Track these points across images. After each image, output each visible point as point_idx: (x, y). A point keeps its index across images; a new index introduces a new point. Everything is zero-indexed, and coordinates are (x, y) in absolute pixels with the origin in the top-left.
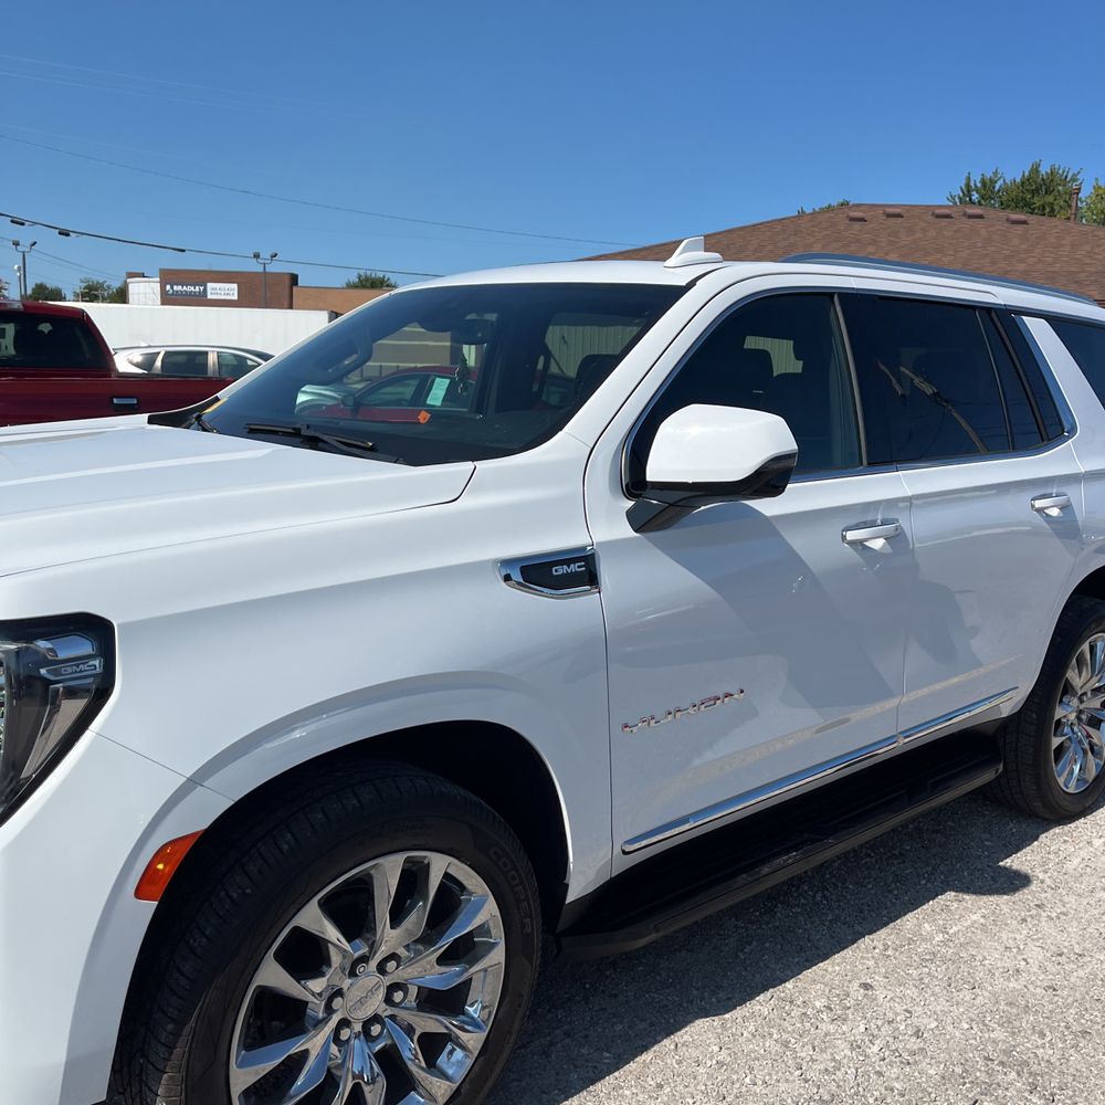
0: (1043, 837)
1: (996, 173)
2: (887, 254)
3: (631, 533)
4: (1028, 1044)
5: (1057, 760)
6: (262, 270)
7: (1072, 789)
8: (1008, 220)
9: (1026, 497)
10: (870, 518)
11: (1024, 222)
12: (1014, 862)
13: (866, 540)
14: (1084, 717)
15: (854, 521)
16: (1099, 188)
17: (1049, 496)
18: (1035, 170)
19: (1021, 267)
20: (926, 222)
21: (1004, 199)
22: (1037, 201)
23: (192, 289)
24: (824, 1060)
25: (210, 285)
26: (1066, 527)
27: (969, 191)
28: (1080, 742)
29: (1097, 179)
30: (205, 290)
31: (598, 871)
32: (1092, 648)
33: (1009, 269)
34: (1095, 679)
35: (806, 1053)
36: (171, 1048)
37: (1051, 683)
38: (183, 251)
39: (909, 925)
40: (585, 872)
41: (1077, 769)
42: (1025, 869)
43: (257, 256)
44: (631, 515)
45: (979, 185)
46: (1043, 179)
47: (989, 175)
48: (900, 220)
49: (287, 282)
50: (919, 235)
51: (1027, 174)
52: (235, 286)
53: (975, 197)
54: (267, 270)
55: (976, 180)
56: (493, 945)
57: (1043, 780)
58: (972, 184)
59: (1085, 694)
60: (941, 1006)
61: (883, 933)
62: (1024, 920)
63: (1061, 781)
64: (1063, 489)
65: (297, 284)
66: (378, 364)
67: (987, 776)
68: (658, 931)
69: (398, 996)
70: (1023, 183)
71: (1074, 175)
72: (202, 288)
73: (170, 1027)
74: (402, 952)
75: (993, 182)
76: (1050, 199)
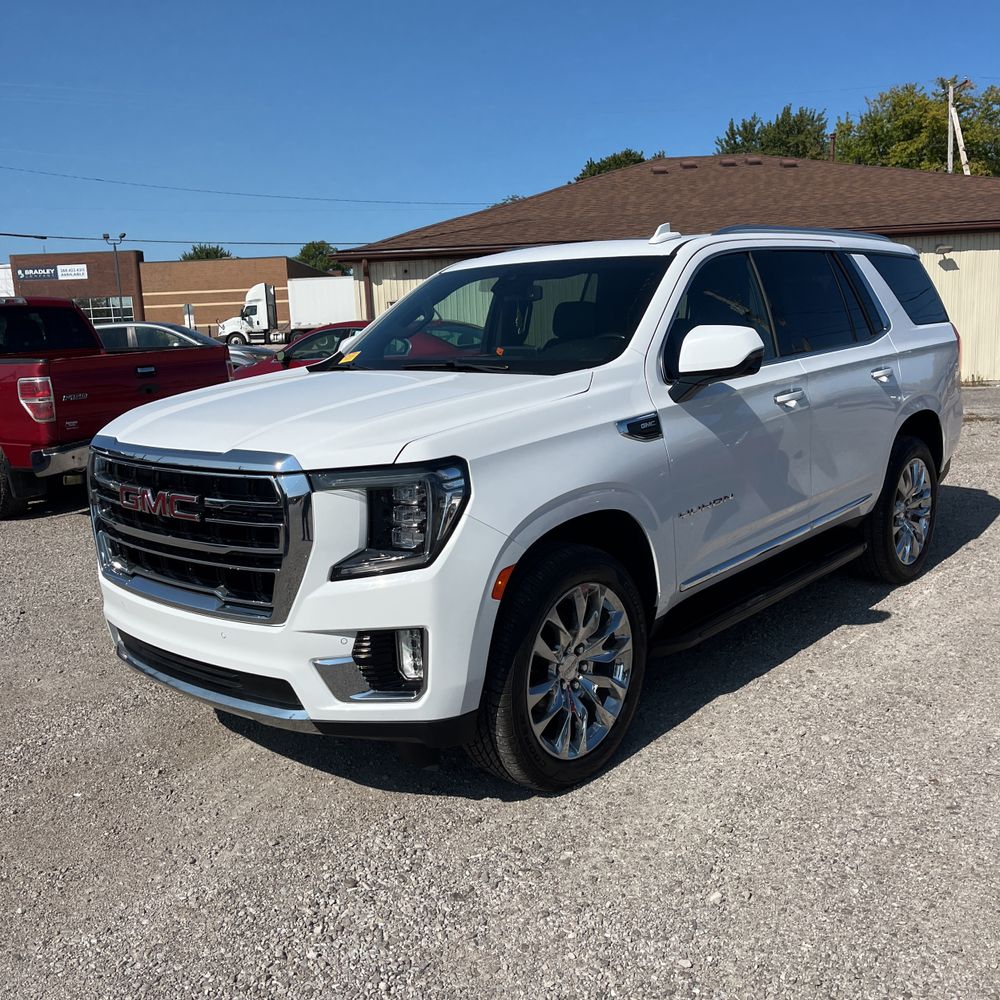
0: (892, 593)
1: (754, 118)
2: (690, 201)
3: (673, 404)
4: (909, 685)
5: (897, 543)
6: (113, 250)
7: (906, 562)
8: (781, 164)
9: (867, 370)
10: (786, 388)
11: (794, 166)
12: (878, 607)
13: (786, 401)
14: (909, 516)
15: (780, 390)
16: (842, 125)
17: (880, 369)
18: (787, 112)
19: (798, 204)
20: (716, 170)
21: (764, 140)
22: (792, 141)
23: (43, 272)
24: (798, 704)
25: (59, 267)
26: (892, 388)
27: (733, 135)
28: (908, 532)
29: (839, 117)
30: (56, 272)
31: (671, 598)
32: (912, 468)
33: (790, 205)
34: (914, 489)
35: (788, 701)
36: (504, 681)
37: (890, 493)
38: (45, 238)
39: (825, 642)
40: (666, 598)
41: (908, 548)
42: (885, 609)
43: (106, 237)
44: (671, 393)
45: (741, 129)
46: (795, 122)
47: (748, 120)
48: (695, 170)
49: (134, 260)
50: (713, 183)
51: (780, 117)
52: (85, 266)
53: (739, 139)
54: (117, 250)
55: (738, 125)
56: (628, 639)
57: (890, 556)
58: (735, 128)
59: (908, 500)
60: (856, 674)
61: (811, 648)
62: (892, 633)
63: (900, 556)
64: (887, 365)
65: (142, 260)
66: (207, 325)
67: (859, 551)
68: (700, 636)
69: (585, 668)
70: (778, 125)
71: (819, 115)
72: (52, 271)
73: (503, 670)
74: (585, 642)
75: (753, 126)
76: (802, 137)
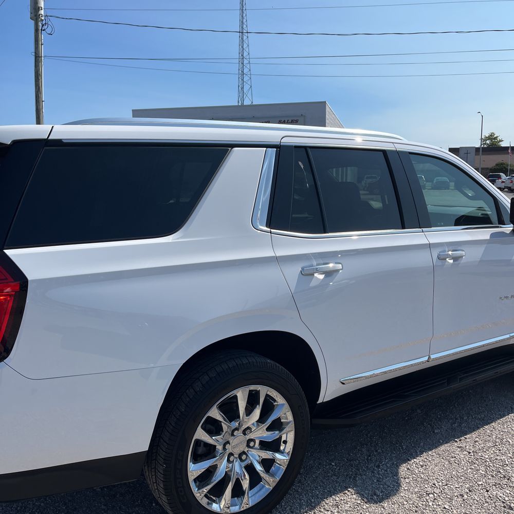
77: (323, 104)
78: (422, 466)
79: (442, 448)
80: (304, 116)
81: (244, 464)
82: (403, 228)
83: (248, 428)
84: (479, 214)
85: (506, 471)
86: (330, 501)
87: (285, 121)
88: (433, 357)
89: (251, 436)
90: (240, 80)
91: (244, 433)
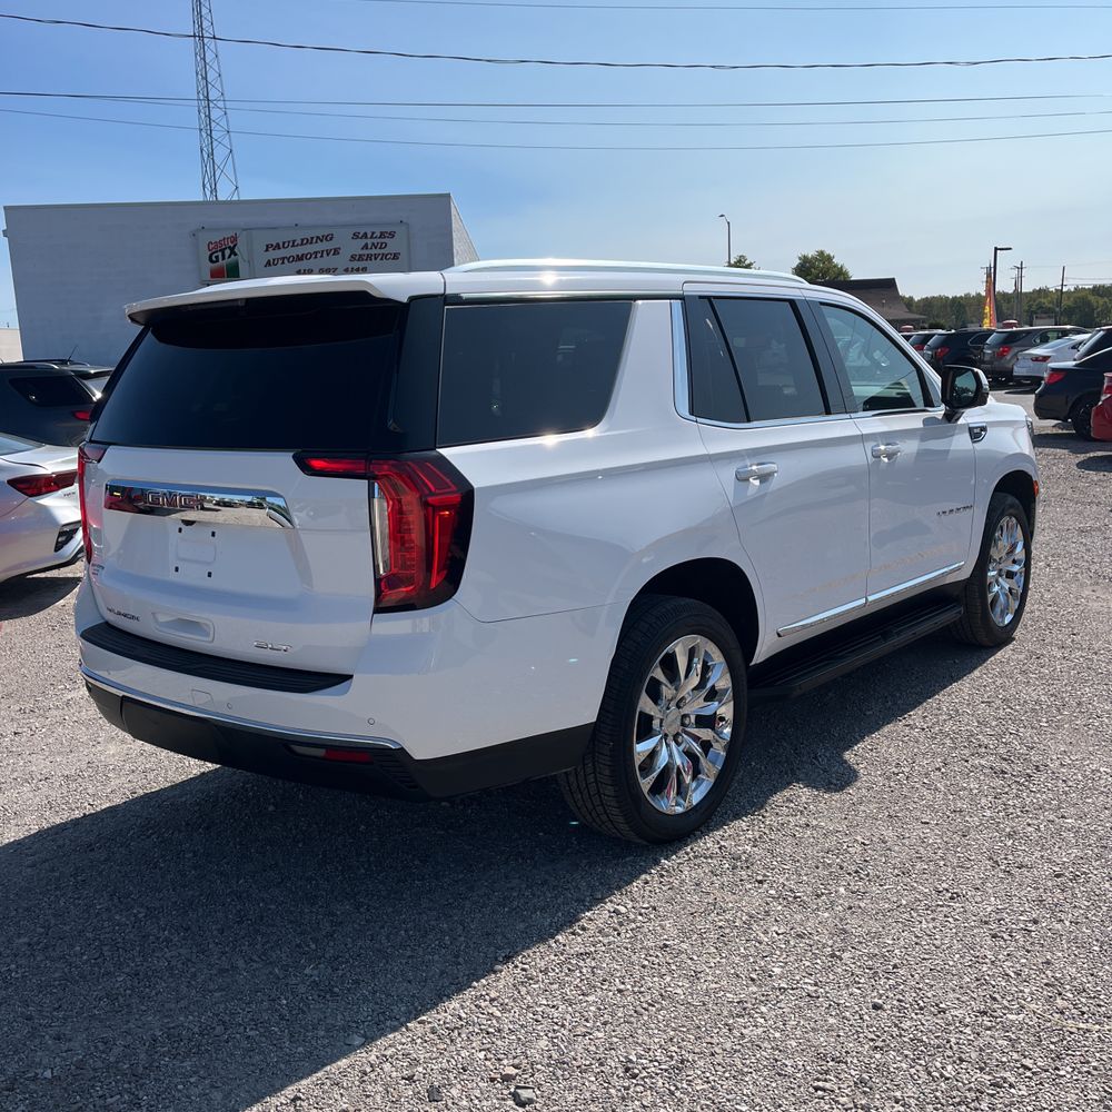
77: (445, 199)
78: (872, 750)
79: (886, 729)
80: (406, 224)
81: (681, 748)
82: (828, 412)
83: (683, 698)
84: (893, 393)
85: (979, 740)
86: (778, 798)
87: (366, 233)
88: (871, 598)
89: (685, 711)
90: (204, 135)
91: (678, 707)
